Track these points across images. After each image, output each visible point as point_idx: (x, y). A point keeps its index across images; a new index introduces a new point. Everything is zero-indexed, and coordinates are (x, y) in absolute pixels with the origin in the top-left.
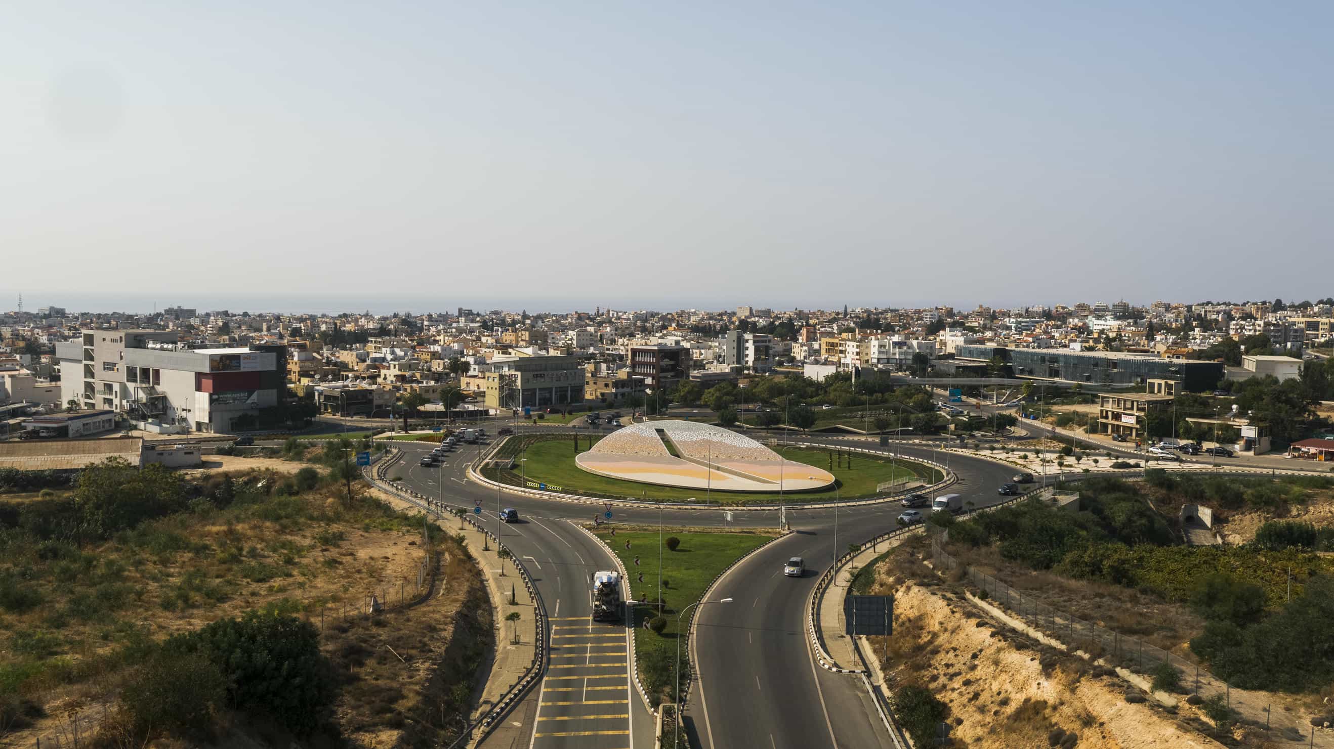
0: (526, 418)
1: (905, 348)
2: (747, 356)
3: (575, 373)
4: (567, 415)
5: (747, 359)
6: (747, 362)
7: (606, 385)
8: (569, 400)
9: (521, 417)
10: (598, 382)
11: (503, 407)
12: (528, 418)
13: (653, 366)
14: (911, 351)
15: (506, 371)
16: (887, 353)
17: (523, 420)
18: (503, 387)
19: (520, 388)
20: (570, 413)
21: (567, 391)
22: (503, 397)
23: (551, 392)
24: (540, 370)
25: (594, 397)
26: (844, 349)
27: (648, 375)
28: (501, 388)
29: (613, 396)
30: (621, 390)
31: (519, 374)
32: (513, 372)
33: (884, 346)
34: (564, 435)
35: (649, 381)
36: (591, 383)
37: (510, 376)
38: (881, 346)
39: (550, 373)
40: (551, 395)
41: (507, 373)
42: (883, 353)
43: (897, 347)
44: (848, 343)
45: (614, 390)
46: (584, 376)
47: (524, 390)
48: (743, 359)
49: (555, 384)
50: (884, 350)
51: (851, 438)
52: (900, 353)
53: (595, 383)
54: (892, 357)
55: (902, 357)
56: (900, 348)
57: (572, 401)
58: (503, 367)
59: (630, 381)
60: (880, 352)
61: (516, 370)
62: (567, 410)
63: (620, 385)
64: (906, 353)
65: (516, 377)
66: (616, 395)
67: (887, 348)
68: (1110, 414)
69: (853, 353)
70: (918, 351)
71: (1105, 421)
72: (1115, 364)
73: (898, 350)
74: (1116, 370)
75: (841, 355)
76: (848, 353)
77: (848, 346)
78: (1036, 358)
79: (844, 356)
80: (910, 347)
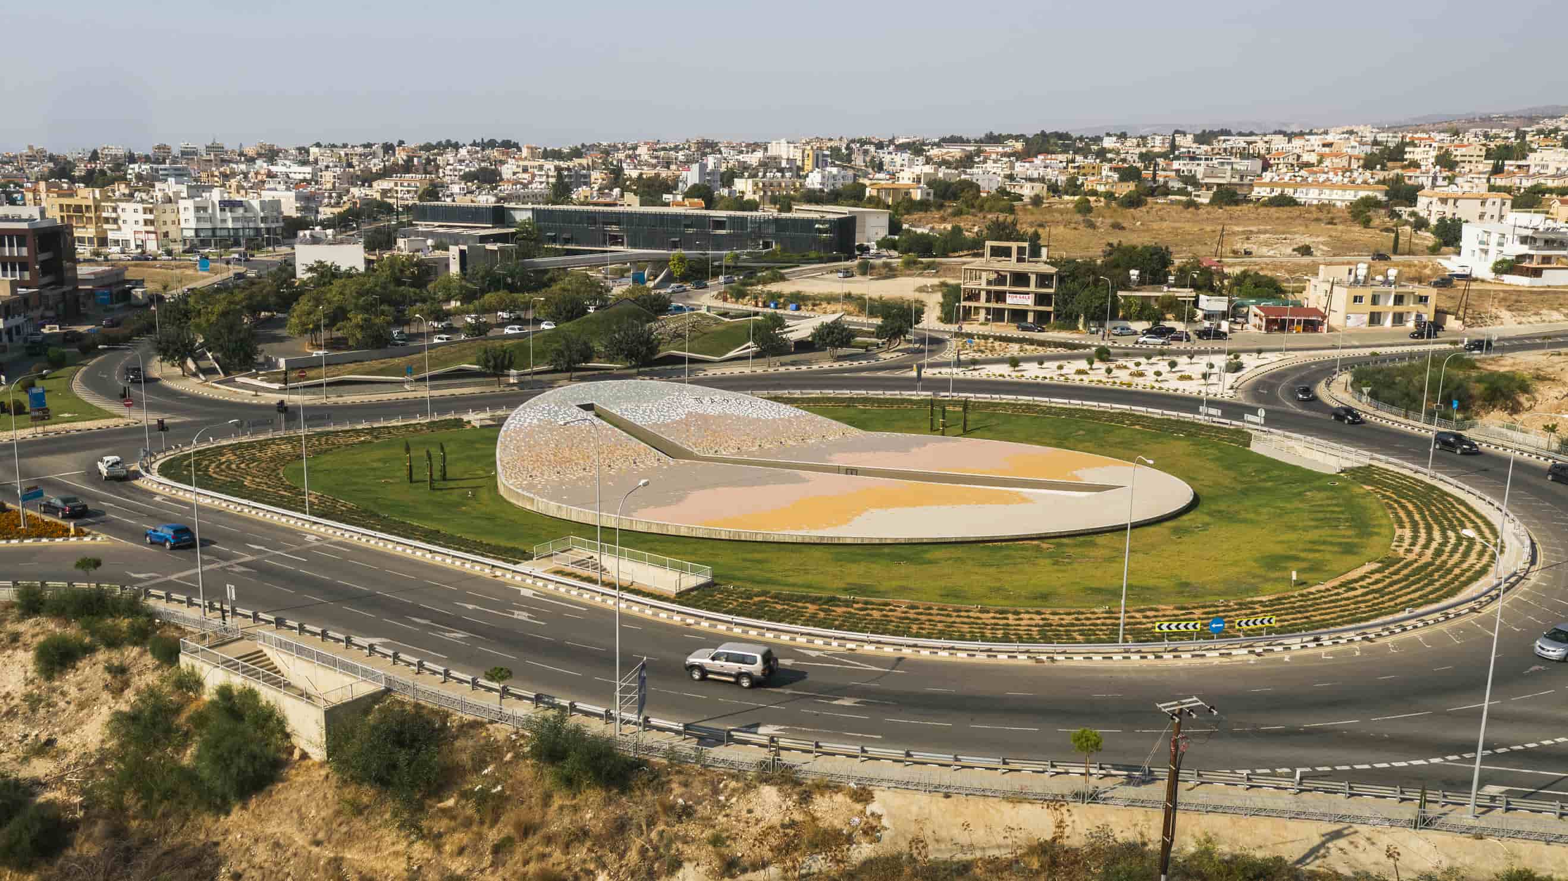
1: (241, 211)
13: (23, 265)
16: (211, 219)
26: (114, 215)
33: (205, 209)
38: (198, 209)
42: (205, 220)
43: (227, 209)
44: (122, 205)
50: (206, 215)
52: (234, 219)
54: (219, 225)
55: (239, 225)
56: (231, 211)
60: (198, 219)
64: (244, 219)
67: (210, 211)
68: (983, 295)
69: (136, 222)
70: (262, 214)
71: (973, 304)
72: (719, 224)
73: (229, 214)
74: (724, 232)
75: (106, 226)
76: (124, 222)
77: (123, 210)
78: (577, 219)
79: (115, 227)
80: (248, 208)
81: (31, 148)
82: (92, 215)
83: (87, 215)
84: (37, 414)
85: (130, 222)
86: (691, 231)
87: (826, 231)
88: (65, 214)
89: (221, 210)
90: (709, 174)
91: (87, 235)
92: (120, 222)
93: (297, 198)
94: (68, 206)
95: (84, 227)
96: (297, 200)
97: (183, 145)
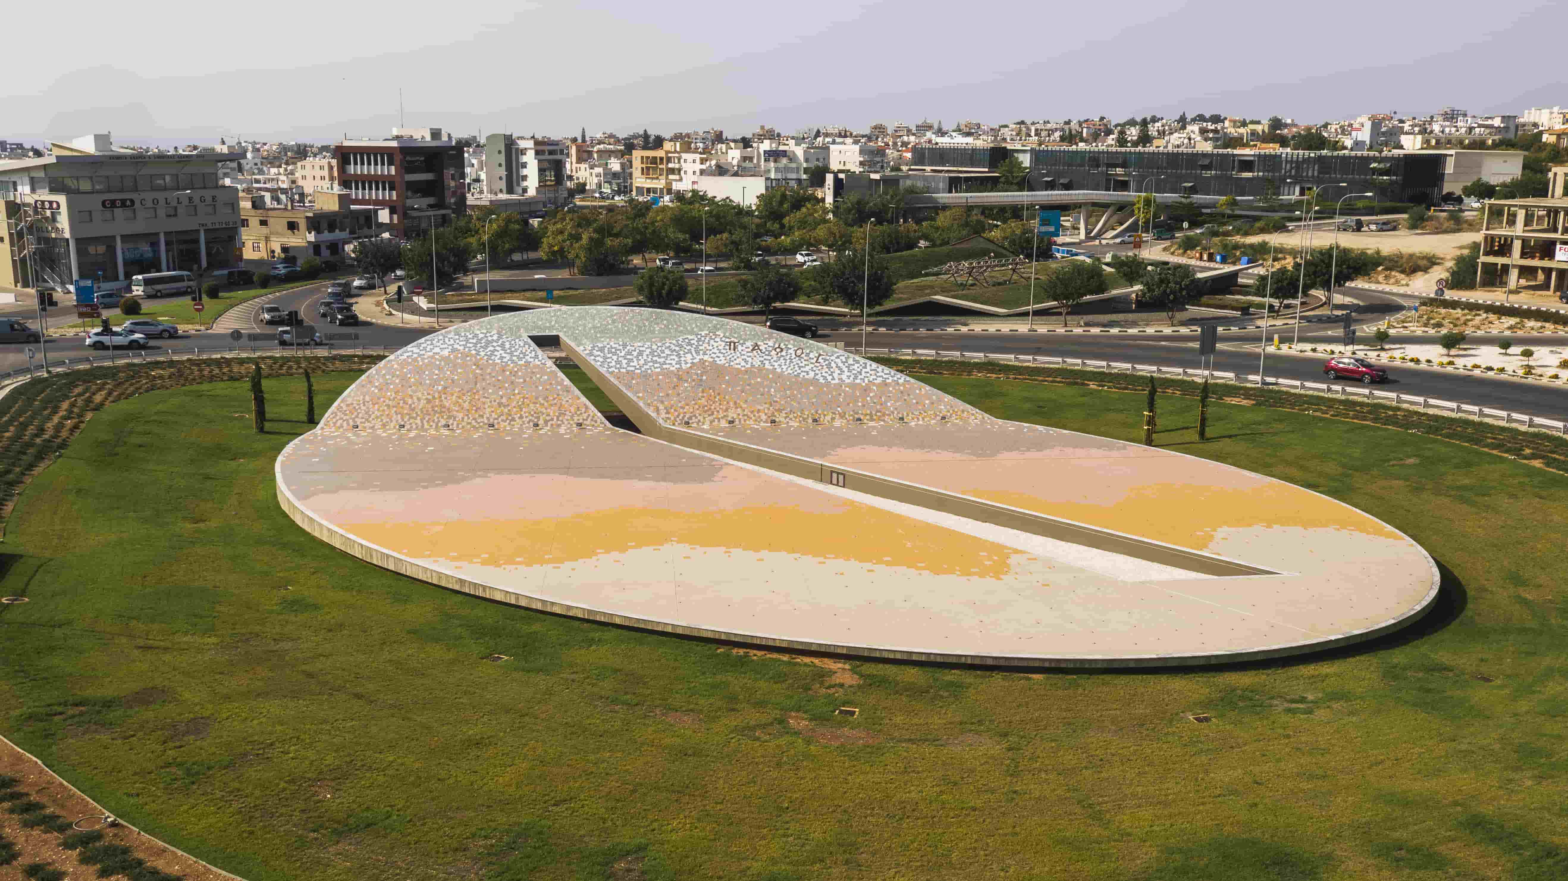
0: (81, 315)
1: (784, 161)
2: (525, 178)
3: (214, 198)
4: (205, 298)
5: (525, 184)
6: (525, 190)
7: (292, 226)
8: (204, 264)
9: (66, 311)
10: (271, 221)
11: (26, 285)
12: (91, 316)
13: (391, 184)
14: (794, 165)
15: (24, 193)
16: (754, 169)
17: (75, 319)
18: (20, 235)
19: (67, 235)
20: (213, 294)
21: (197, 241)
22: (23, 261)
23: (155, 245)
24: (122, 191)
25: (263, 254)
26: (677, 166)
27: (382, 203)
28: (17, 238)
29: (311, 251)
30: (327, 236)
31: (62, 199)
32: (44, 195)
33: (751, 159)
34: (209, 362)
35: (384, 216)
36: (254, 222)
37: (39, 206)
38: (744, 159)
39: (149, 196)
40: (156, 252)
41: (30, 199)
42: (748, 169)
43: (771, 159)
44: (685, 156)
45: (311, 237)
46: (234, 205)
47: (79, 241)
48: (518, 185)
49: (163, 226)
50: (751, 165)
51: (977, 327)
52: (777, 170)
53: (263, 223)
55: (779, 176)
56: (775, 161)
57: (211, 266)
58: (15, 184)
59: (345, 217)
61: (53, 190)
62: (205, 286)
63: (324, 225)
64: (787, 169)
65: (55, 208)
66: (316, 247)
67: (755, 161)
68: (1517, 245)
69: (694, 173)
70: (805, 165)
71: (1500, 261)
72: (1247, 165)
73: (772, 164)
74: (1250, 175)
75: (671, 177)
76: (685, 172)
77: (685, 161)
78: (1079, 161)
79: (677, 177)
80: (792, 158)
81: (762, 128)
82: (663, 166)
83: (660, 166)
84: (85, 310)
85: (690, 172)
86: (1207, 174)
87: (1382, 172)
88: (644, 166)
89: (765, 160)
90: (1384, 133)
91: (659, 186)
92: (682, 172)
93: (862, 152)
94: (648, 158)
95: (657, 178)
96: (860, 154)
97: (896, 124)
